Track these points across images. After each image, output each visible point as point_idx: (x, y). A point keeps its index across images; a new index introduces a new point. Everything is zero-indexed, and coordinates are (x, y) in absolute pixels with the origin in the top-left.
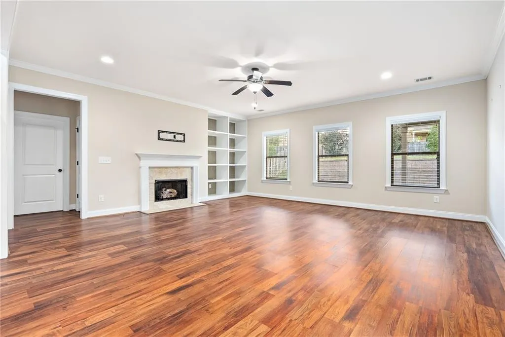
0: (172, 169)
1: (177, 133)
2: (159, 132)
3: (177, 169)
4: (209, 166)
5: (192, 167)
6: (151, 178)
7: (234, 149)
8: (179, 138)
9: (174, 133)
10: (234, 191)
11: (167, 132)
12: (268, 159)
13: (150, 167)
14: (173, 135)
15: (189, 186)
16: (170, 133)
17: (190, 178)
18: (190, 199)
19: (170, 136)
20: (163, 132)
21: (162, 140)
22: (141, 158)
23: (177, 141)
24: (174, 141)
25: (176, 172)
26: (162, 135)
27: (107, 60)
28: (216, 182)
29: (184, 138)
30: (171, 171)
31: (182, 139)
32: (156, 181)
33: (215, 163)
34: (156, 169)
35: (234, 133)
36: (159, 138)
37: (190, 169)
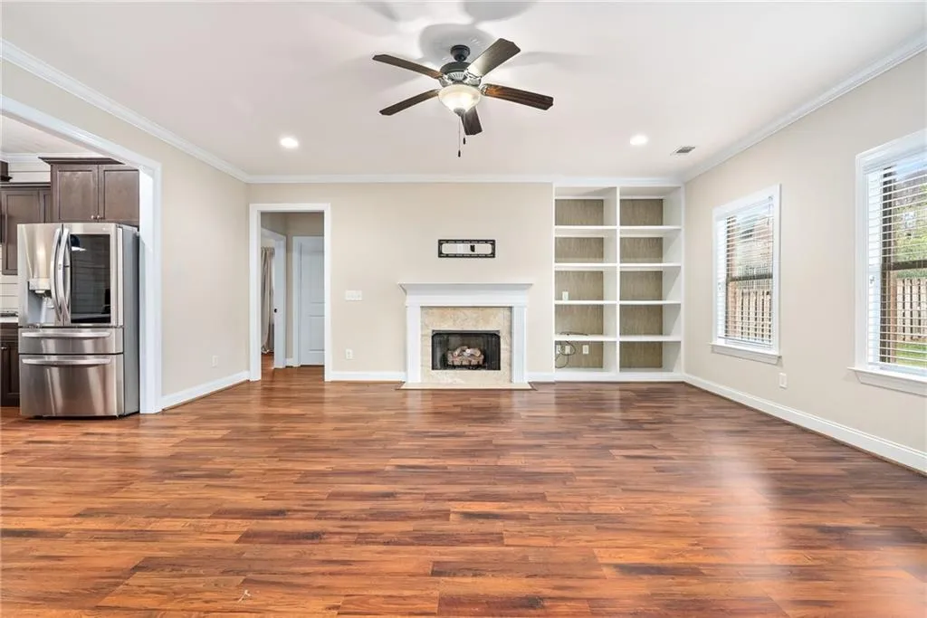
0: (465, 311)
1: (478, 241)
2: (441, 242)
3: (476, 310)
4: (556, 306)
5: (511, 308)
6: (424, 326)
7: (661, 262)
8: (482, 249)
9: (471, 241)
10: (661, 366)
11: (455, 241)
12: (731, 284)
13: (422, 307)
14: (469, 245)
15: (503, 346)
16: (463, 241)
17: (507, 329)
18: (507, 373)
19: (463, 249)
20: (447, 241)
21: (447, 256)
22: (408, 292)
23: (478, 256)
24: (470, 256)
25: (475, 315)
26: (446, 249)
27: (289, 142)
28: (602, 342)
29: (494, 249)
30: (465, 315)
31: (490, 252)
32: (433, 331)
33: (602, 299)
34: (435, 310)
35: (661, 224)
36: (441, 254)
37: (507, 312)
